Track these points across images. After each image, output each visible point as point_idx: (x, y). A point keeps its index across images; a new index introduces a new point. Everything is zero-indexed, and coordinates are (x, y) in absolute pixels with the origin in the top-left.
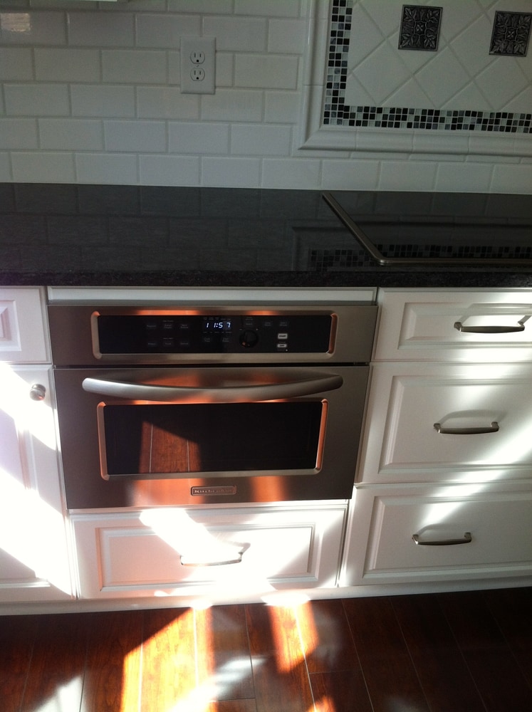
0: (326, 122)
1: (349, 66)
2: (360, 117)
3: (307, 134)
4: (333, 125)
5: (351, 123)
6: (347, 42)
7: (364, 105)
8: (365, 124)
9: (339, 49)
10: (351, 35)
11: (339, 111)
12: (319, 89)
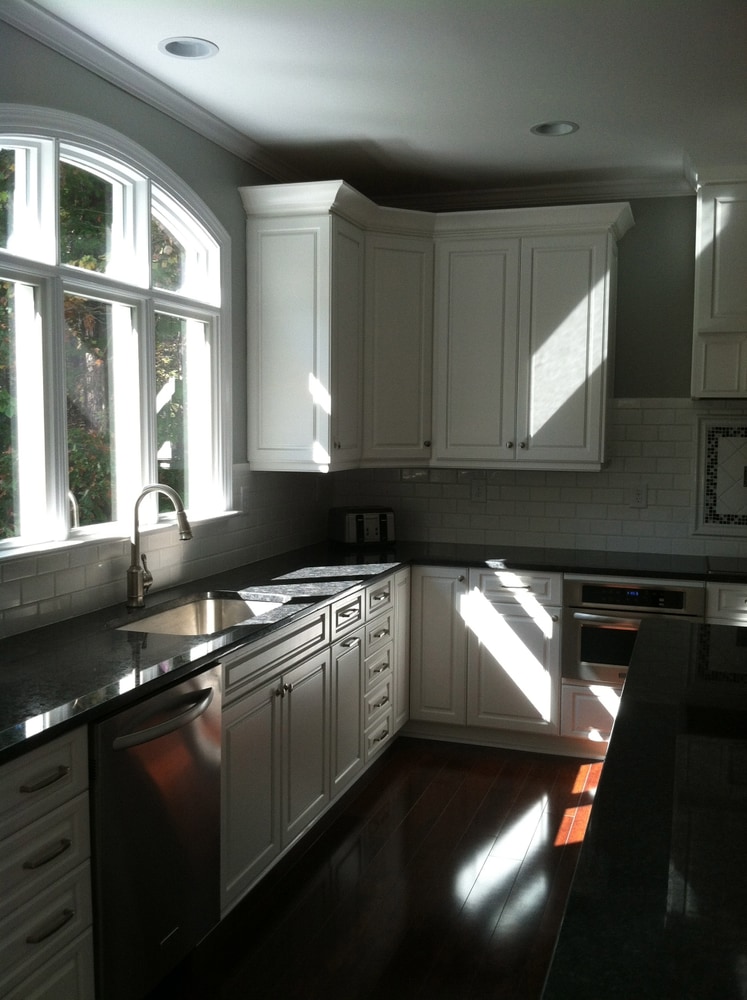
0: (707, 522)
1: (718, 496)
2: (725, 520)
3: (696, 528)
4: (711, 524)
5: (721, 523)
6: (715, 484)
7: (727, 513)
8: (729, 523)
9: (712, 487)
10: (719, 481)
11: (713, 516)
12: (702, 506)
